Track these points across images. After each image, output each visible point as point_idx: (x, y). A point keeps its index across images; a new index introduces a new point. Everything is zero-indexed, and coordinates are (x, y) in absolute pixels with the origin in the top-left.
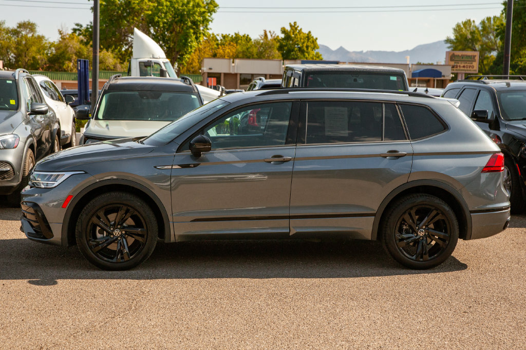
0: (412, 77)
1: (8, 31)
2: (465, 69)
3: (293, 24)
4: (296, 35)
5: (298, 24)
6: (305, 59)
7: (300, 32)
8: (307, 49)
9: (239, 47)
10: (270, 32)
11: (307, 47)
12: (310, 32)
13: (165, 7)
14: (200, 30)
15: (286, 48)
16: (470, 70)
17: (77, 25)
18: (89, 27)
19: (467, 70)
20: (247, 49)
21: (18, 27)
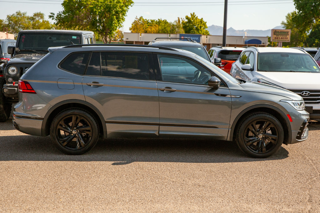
0: (245, 44)
1: (28, 18)
2: (283, 39)
3: (192, 14)
4: (194, 20)
5: (195, 14)
6: (199, 34)
7: (196, 18)
8: (200, 28)
9: (160, 27)
10: (181, 18)
11: (201, 27)
12: (202, 19)
13: (100, 3)
14: (120, 16)
15: (188, 28)
16: (285, 40)
17: (52, 13)
18: (58, 15)
19: (284, 40)
20: (165, 28)
21: (34, 16)
